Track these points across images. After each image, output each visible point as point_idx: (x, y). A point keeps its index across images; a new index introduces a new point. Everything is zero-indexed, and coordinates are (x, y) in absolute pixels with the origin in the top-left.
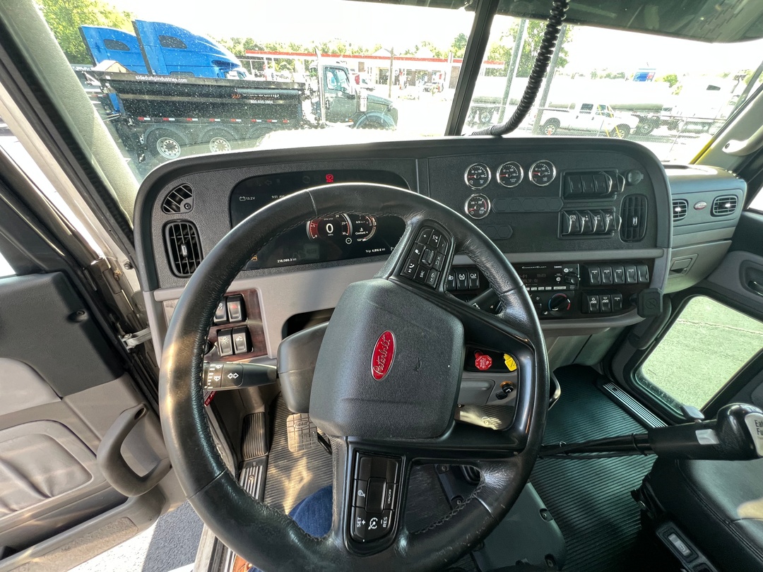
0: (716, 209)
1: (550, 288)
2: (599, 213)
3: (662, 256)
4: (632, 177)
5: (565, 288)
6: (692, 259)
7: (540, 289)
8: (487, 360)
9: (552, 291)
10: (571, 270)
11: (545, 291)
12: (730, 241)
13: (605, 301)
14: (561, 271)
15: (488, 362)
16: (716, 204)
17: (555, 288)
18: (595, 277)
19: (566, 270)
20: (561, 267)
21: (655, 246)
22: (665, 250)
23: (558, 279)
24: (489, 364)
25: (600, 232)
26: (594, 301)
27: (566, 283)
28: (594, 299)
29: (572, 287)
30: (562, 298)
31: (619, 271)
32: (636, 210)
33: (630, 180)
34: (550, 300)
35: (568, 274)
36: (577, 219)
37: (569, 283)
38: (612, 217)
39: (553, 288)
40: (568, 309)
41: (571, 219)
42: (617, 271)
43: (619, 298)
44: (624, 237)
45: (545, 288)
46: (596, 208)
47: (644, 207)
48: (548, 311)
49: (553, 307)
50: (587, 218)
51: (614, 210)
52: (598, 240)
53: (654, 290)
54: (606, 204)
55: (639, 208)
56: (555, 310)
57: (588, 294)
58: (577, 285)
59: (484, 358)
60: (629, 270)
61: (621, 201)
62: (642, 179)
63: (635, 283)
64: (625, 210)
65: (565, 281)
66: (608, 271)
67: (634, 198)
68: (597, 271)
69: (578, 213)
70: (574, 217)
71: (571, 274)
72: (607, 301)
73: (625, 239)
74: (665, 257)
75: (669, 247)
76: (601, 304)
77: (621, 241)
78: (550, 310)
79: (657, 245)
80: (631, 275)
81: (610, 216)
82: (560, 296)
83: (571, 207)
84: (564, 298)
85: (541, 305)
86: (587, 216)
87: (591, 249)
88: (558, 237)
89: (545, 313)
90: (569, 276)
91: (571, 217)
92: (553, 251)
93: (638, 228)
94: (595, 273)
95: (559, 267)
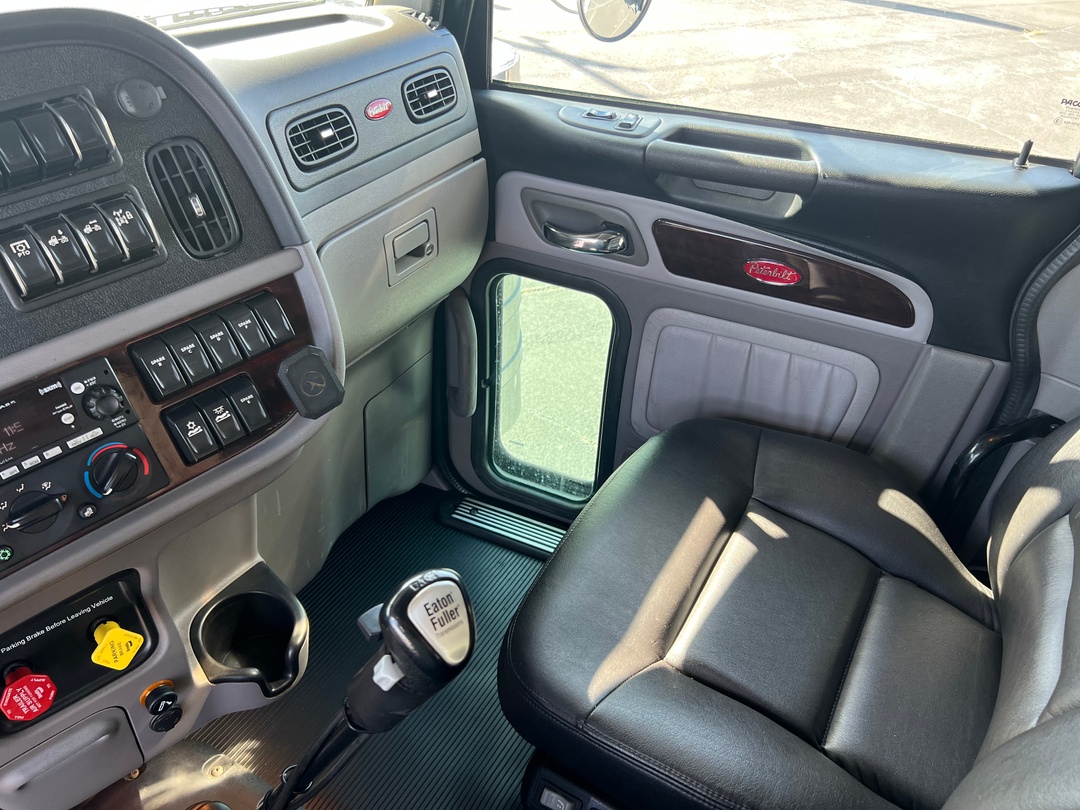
0: (415, 106)
1: (56, 451)
2: (92, 214)
3: (302, 267)
4: (134, 100)
5: (98, 432)
6: (426, 221)
7: (27, 464)
8: (33, 686)
9: (67, 453)
10: (92, 381)
11: (46, 464)
12: (483, 160)
13: (223, 417)
14: (64, 395)
15: (39, 691)
16: (411, 96)
17: (71, 444)
18: (164, 371)
19: (78, 388)
20: (59, 385)
21: (278, 246)
22: (300, 248)
23: (67, 419)
24: (46, 693)
25: (112, 262)
26: (194, 430)
27: (95, 418)
28: (191, 425)
29: (119, 422)
30: (115, 455)
31: (217, 336)
32: (191, 178)
33: (131, 109)
34: (86, 474)
35: (86, 395)
36: (36, 247)
37: (104, 417)
38: (130, 216)
39: (64, 447)
40: (146, 472)
41: (18, 251)
42: (212, 337)
43: (251, 396)
44: (198, 250)
45: (42, 457)
46: (83, 201)
47: (204, 166)
48: (93, 503)
49: (101, 488)
50: (64, 237)
51: (133, 194)
52: (136, 279)
53: (303, 353)
54: (104, 182)
55: (194, 170)
56: (108, 493)
57: (170, 420)
58: (128, 412)
59: (19, 690)
60: (240, 325)
61: (142, 165)
62: (163, 100)
63: (265, 348)
64: (165, 185)
65: (90, 415)
66: (191, 346)
67: (169, 149)
68: (163, 358)
69: (30, 229)
70: (24, 244)
71: (95, 391)
72: (224, 414)
73: (202, 253)
74: (309, 266)
75: (304, 242)
76: (217, 429)
77: (194, 262)
78: (100, 496)
79: (283, 244)
80: (249, 333)
81: (124, 213)
82: (108, 453)
83: (8, 218)
84: (121, 452)
85: (64, 499)
86: (60, 232)
87: (127, 307)
88: (15, 306)
89: (86, 514)
90: (95, 397)
91: (15, 247)
92: (21, 350)
93: (217, 219)
94: (160, 364)
95: (54, 387)
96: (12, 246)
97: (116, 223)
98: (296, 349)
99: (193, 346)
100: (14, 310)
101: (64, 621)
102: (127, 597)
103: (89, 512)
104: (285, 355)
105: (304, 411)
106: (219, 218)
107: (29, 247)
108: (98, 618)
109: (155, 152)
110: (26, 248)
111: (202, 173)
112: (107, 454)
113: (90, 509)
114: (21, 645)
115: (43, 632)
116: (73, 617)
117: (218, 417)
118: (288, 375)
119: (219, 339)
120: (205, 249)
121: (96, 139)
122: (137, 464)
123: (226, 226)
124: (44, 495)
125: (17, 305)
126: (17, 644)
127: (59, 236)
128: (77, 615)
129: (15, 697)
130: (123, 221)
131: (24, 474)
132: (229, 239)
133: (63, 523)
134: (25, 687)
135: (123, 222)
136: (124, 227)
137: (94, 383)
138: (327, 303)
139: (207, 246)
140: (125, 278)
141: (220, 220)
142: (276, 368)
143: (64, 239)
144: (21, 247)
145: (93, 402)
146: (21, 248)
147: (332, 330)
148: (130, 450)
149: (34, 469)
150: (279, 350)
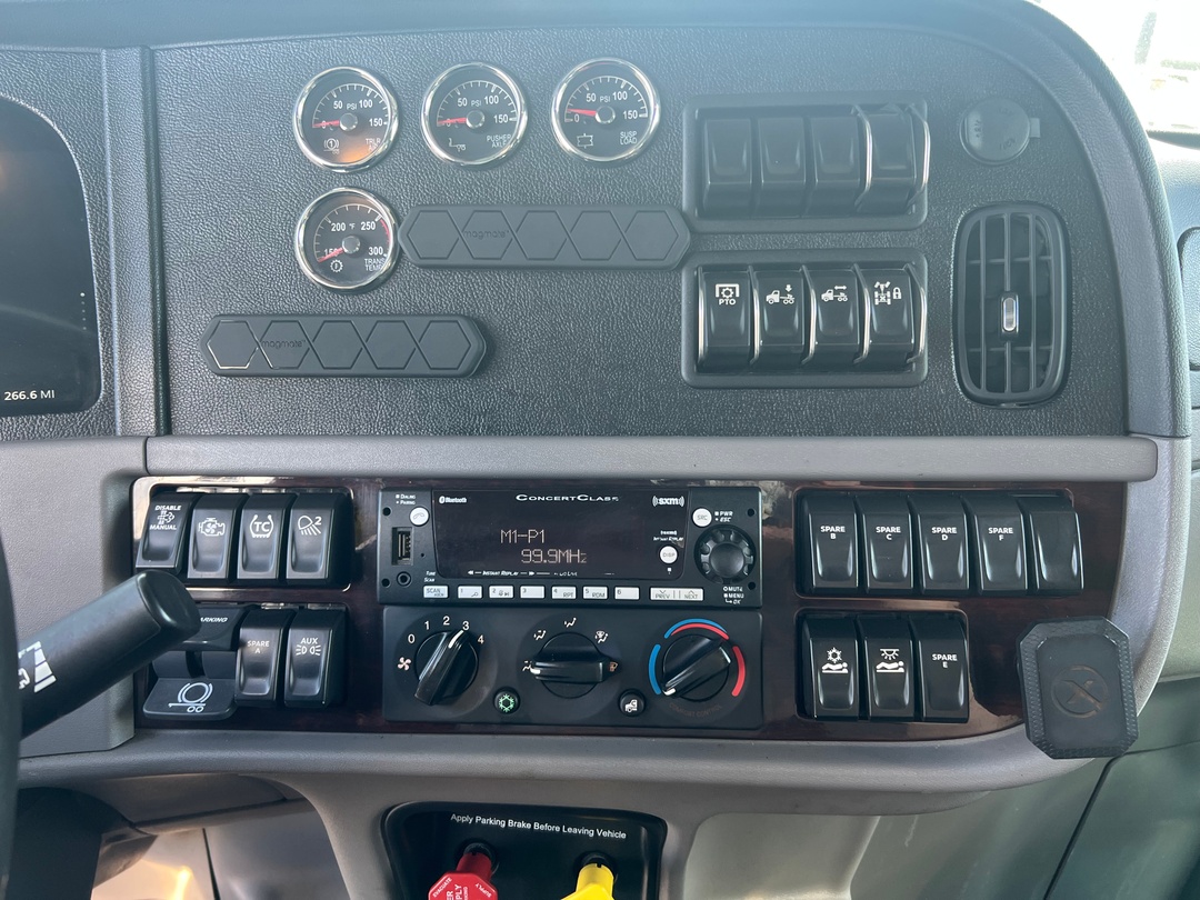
1: (633, 593)
2: (845, 277)
3: (1150, 477)
4: (986, 129)
5: (697, 595)
9: (644, 604)
10: (726, 516)
11: (611, 604)
13: (891, 667)
14: (680, 518)
17: (656, 594)
18: (835, 549)
19: (702, 517)
20: (681, 501)
21: (1120, 426)
22: (1163, 445)
23: (668, 555)
25: (837, 356)
26: (835, 665)
27: (703, 571)
28: (835, 655)
29: (733, 594)
30: (707, 641)
31: (945, 532)
32: (1020, 270)
33: (976, 142)
34: (657, 648)
35: (708, 533)
36: (745, 300)
37: (713, 577)
38: (898, 294)
39: (645, 593)
40: (736, 692)
41: (721, 296)
42: (935, 530)
43: (954, 658)
44: (979, 387)
45: (611, 593)
46: (841, 258)
47: (1051, 258)
48: (642, 695)
49: (663, 679)
50: (790, 296)
51: (919, 268)
52: (863, 395)
53: (1089, 626)
54: (884, 240)
55: (1031, 259)
56: (668, 693)
57: (807, 630)
58: (752, 586)
59: (458, 887)
60: (992, 531)
61: (951, 231)
62: (1032, 139)
63: (1016, 587)
64: (973, 272)
65: (699, 564)
66: (893, 530)
67: (1006, 217)
68: (842, 529)
69: (753, 275)
70: (734, 289)
71: (722, 532)
72: (895, 665)
73: (982, 393)
74: (1166, 481)
75: (1175, 434)
76: (871, 681)
77: (962, 400)
78: (658, 691)
79: (1132, 428)
80: (1002, 552)
81: (890, 289)
82: (698, 634)
83: (732, 251)
84: (717, 642)
85: (612, 668)
86: (789, 288)
87: (829, 431)
88: (684, 373)
89: (627, 706)
90: (715, 540)
91: (721, 289)
92: (662, 434)
93: (1032, 348)
94: (833, 536)
95: (674, 501)
96: (718, 286)
97: (872, 298)
98: (1072, 614)
99: (898, 530)
100: (680, 378)
101: (558, 829)
102: (643, 847)
103: (632, 706)
104: (1046, 616)
105: (1039, 732)
106: (1037, 345)
107: (738, 295)
108: (596, 851)
109: (982, 218)
110: (734, 295)
111: (1043, 266)
112: (696, 634)
113: (635, 702)
114: (498, 826)
115: (529, 826)
116: (570, 830)
117: (883, 664)
118: (1039, 653)
119: (945, 538)
120: (990, 388)
121: (903, 167)
122: (729, 672)
123: (1043, 367)
124: (592, 648)
125: (688, 373)
126: (496, 822)
127: (784, 293)
128: (575, 831)
129: (449, 894)
130: (886, 299)
131: (579, 604)
132: (1040, 383)
133: (592, 703)
134: (466, 889)
135: (883, 299)
136: (881, 309)
137: (726, 520)
138: (1170, 558)
139: (996, 385)
140: (845, 388)
141: (1038, 351)
142: (1023, 629)
143: (790, 299)
144: (728, 291)
145: (710, 545)
146: (728, 293)
147: (1158, 611)
148: (729, 645)
149: (595, 604)
150: (1040, 602)
